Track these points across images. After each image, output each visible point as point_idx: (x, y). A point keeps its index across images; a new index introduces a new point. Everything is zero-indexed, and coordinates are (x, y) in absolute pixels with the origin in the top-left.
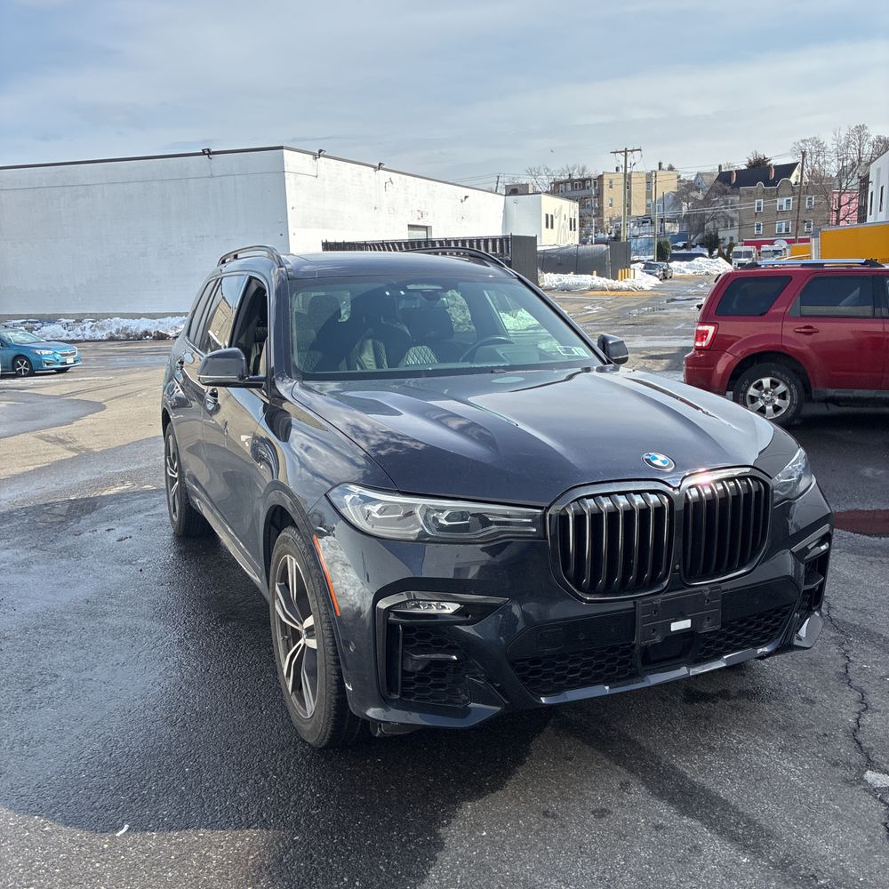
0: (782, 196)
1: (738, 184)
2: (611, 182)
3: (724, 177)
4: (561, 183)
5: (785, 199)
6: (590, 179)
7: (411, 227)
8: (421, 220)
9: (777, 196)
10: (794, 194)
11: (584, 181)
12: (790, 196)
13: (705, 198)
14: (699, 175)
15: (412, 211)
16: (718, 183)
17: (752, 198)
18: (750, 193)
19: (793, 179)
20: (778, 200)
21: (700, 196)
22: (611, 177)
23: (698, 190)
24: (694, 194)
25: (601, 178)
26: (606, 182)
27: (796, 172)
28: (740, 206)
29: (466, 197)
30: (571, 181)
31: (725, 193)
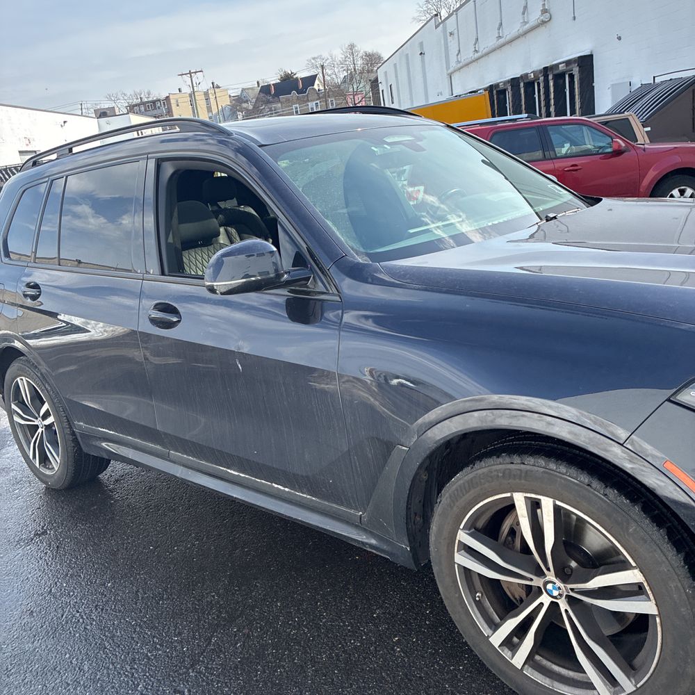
0: (312, 101)
1: (277, 95)
2: (177, 101)
3: (265, 90)
4: (136, 105)
5: (314, 103)
6: (159, 100)
7: (21, 152)
8: (30, 146)
9: (308, 101)
10: (319, 98)
11: (154, 102)
12: (317, 100)
13: (254, 107)
14: (243, 90)
15: (20, 139)
16: (262, 95)
17: (290, 104)
18: (288, 100)
19: (316, 87)
20: (309, 104)
21: (251, 107)
22: (175, 96)
23: (246, 102)
24: (245, 105)
25: (167, 98)
26: (173, 102)
27: (317, 82)
28: (283, 111)
29: (65, 122)
30: (143, 103)
31: (268, 102)
